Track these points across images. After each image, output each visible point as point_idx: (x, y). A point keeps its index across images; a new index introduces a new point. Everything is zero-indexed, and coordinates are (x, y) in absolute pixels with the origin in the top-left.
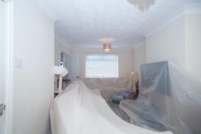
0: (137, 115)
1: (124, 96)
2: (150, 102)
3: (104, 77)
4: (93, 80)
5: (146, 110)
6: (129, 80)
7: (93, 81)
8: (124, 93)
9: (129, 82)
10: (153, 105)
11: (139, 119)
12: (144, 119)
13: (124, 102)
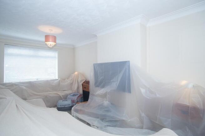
0: (97, 119)
1: (72, 100)
2: (109, 101)
3: (37, 79)
4: (24, 86)
5: (108, 111)
6: (73, 81)
7: (24, 88)
8: (72, 97)
9: (74, 83)
10: (112, 104)
11: (102, 122)
12: (106, 121)
13: (76, 108)
